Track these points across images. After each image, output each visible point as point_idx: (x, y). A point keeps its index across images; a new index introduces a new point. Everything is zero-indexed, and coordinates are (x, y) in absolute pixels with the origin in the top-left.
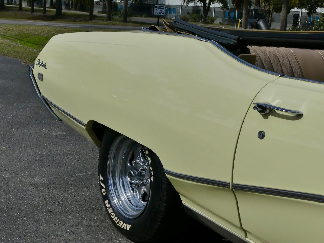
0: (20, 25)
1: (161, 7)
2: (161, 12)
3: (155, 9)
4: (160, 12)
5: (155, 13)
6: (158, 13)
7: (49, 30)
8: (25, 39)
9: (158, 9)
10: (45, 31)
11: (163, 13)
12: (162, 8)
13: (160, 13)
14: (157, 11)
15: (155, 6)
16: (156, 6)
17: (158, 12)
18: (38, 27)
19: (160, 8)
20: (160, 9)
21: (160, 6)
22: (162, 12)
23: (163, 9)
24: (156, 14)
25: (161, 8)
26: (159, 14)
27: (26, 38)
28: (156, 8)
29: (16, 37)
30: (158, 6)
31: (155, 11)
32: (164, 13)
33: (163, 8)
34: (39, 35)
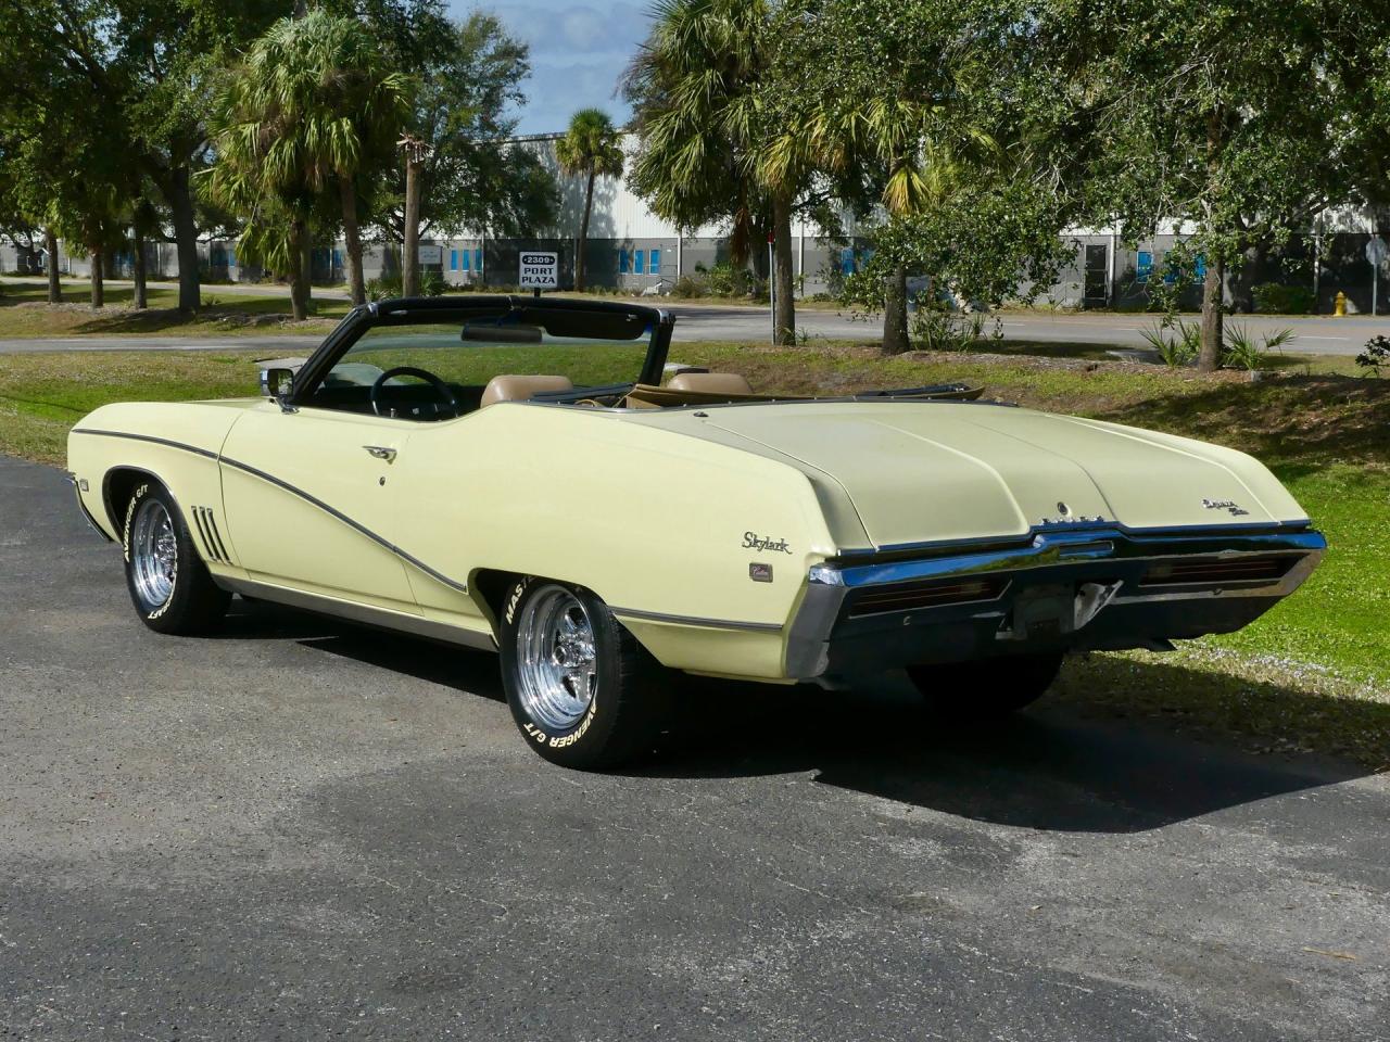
0: (31, 355)
1: (544, 257)
2: (544, 275)
3: (523, 266)
4: (541, 276)
5: (521, 279)
6: (532, 280)
7: (125, 366)
8: (42, 399)
9: (531, 267)
10: (111, 369)
11: (552, 280)
12: (547, 260)
13: (541, 280)
14: (529, 274)
15: (521, 257)
16: (526, 257)
17: (534, 277)
18: (91, 358)
19: (538, 263)
20: (539, 267)
21: (538, 257)
22: (549, 276)
23: (549, 266)
24: (527, 283)
25: (544, 263)
26: (536, 284)
27: (44, 394)
28: (526, 263)
29: (13, 393)
30: (532, 257)
31: (522, 274)
32: (555, 280)
33: (551, 263)
34: (88, 383)
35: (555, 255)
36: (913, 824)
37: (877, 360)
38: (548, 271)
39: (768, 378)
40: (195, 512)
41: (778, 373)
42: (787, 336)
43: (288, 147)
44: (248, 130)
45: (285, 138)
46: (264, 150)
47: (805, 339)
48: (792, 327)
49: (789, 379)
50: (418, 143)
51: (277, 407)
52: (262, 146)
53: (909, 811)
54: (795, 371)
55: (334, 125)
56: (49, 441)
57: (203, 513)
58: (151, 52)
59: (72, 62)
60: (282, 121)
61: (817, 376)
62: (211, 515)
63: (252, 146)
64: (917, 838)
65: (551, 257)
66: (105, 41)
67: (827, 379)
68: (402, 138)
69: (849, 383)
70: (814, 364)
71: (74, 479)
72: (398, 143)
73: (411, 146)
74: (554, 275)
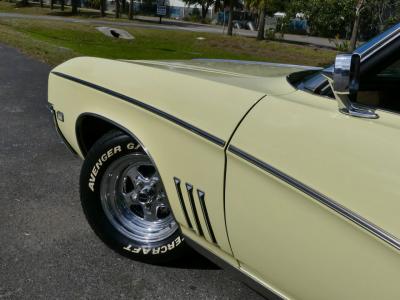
3: (158, 9)
5: (157, 12)
7: (60, 25)
8: (37, 32)
10: (56, 25)
11: (165, 13)
12: (163, 8)
18: (51, 22)
26: (161, 14)
29: (29, 30)
30: (160, 7)
34: (50, 29)
38: (163, 11)
40: (178, 186)
41: (229, 43)
47: (234, 34)
48: (231, 31)
49: (233, 45)
51: (335, 104)
56: (38, 49)
57: (190, 192)
61: (240, 45)
62: (202, 198)
70: (239, 41)
71: (52, 108)
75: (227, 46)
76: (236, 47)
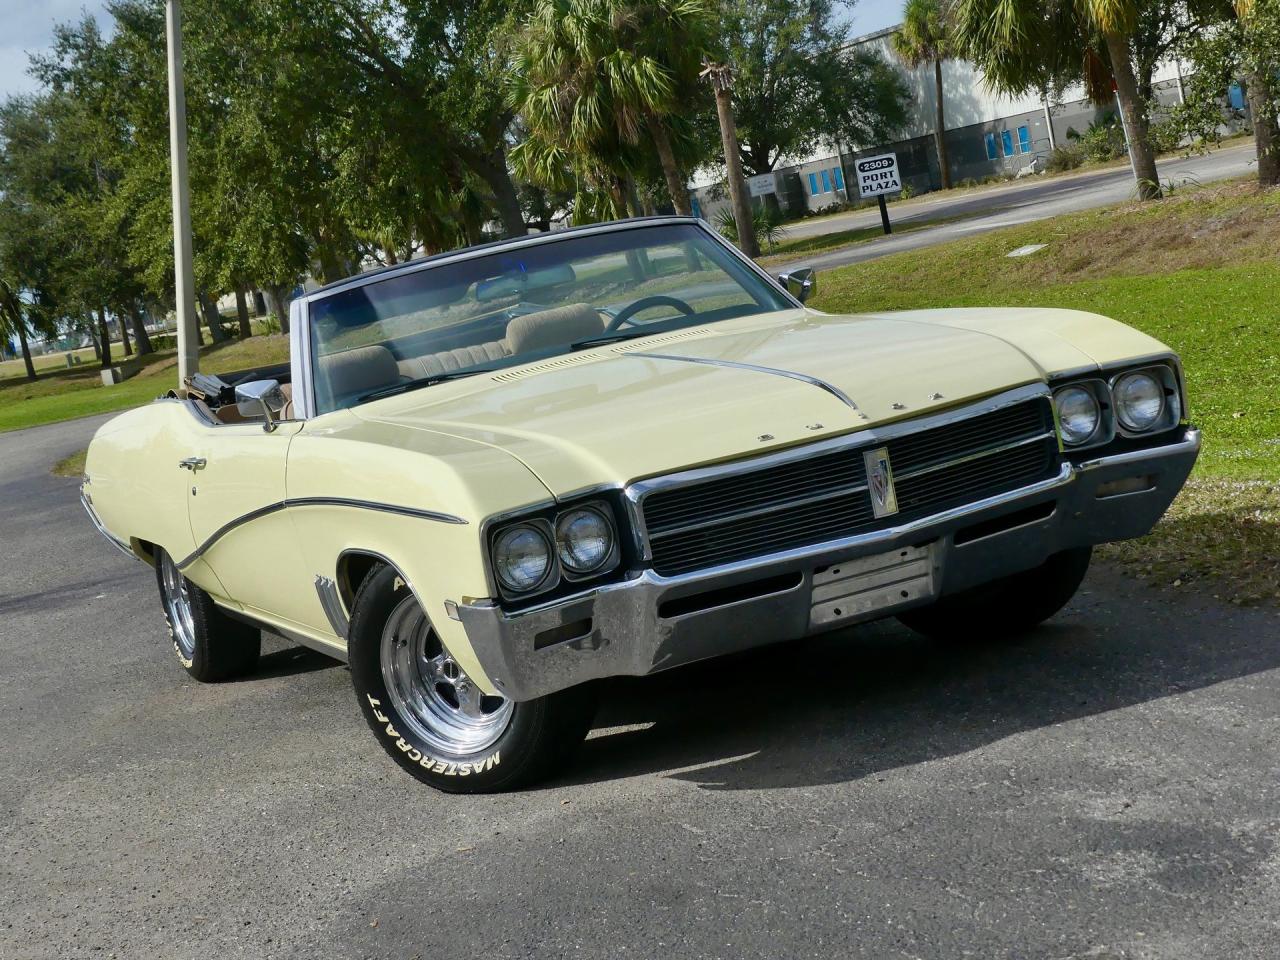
1: (881, 160)
2: (885, 180)
3: (860, 175)
4: (882, 182)
5: (861, 190)
6: (874, 188)
9: (869, 174)
11: (895, 182)
12: (886, 163)
13: (884, 185)
14: (869, 182)
15: (857, 166)
16: (862, 165)
17: (874, 185)
19: (876, 169)
20: (878, 172)
21: (875, 162)
22: (890, 179)
23: (889, 169)
24: (868, 193)
25: (883, 167)
26: (879, 192)
28: (863, 171)
30: (869, 163)
31: (861, 184)
32: (898, 182)
33: (890, 165)
35: (893, 156)
36: (1127, 827)
37: (1255, 195)
38: (888, 175)
39: (1135, 240)
41: (1145, 231)
42: (1152, 191)
43: (592, 104)
44: (546, 95)
45: (586, 96)
46: (568, 112)
47: (1172, 188)
48: (1155, 179)
49: (1158, 236)
50: (722, 69)
52: (564, 109)
53: (1127, 806)
54: (1165, 225)
55: (634, 68)
58: (444, 38)
59: (368, 67)
60: (579, 79)
61: (1188, 227)
63: (553, 112)
64: (1126, 849)
65: (889, 159)
66: (396, 38)
67: (1201, 228)
68: (705, 68)
69: (1227, 227)
70: (1184, 214)
72: (701, 74)
73: (715, 74)
74: (896, 176)
75: (1129, 252)
76: (1173, 242)
